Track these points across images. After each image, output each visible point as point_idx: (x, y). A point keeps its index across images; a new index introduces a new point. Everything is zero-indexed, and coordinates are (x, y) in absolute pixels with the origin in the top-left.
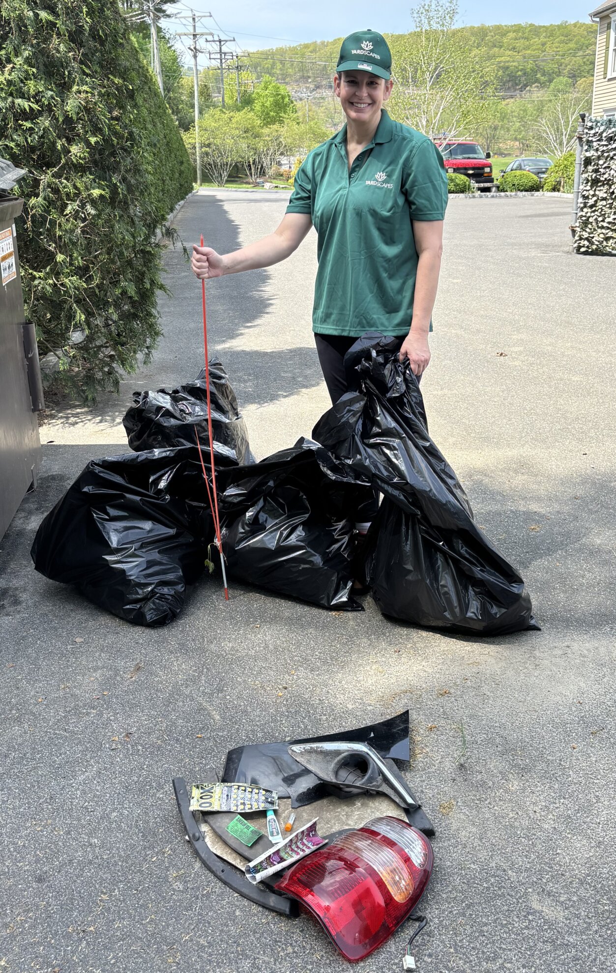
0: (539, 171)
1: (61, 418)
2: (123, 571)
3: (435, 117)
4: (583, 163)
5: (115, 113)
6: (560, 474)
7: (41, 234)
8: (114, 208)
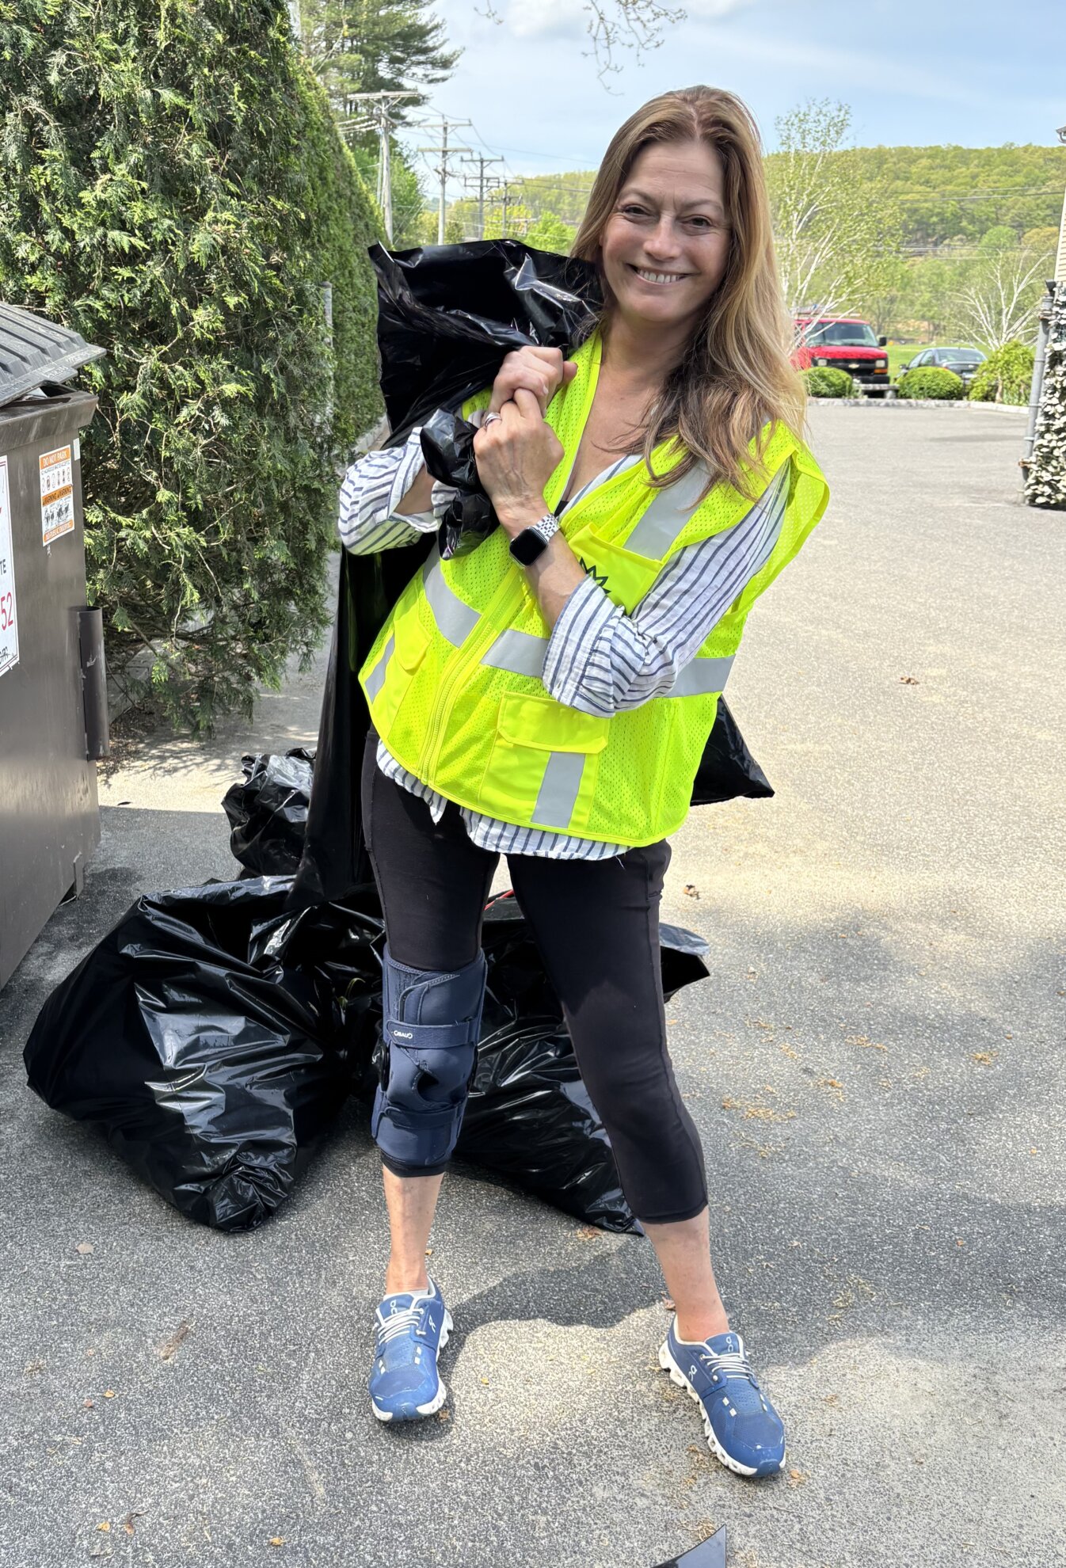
0: (965, 368)
1: (152, 757)
2: (179, 1117)
3: (803, 280)
4: (1047, 360)
5: (275, 259)
6: (1027, 934)
7: (136, 453)
8: (261, 414)
